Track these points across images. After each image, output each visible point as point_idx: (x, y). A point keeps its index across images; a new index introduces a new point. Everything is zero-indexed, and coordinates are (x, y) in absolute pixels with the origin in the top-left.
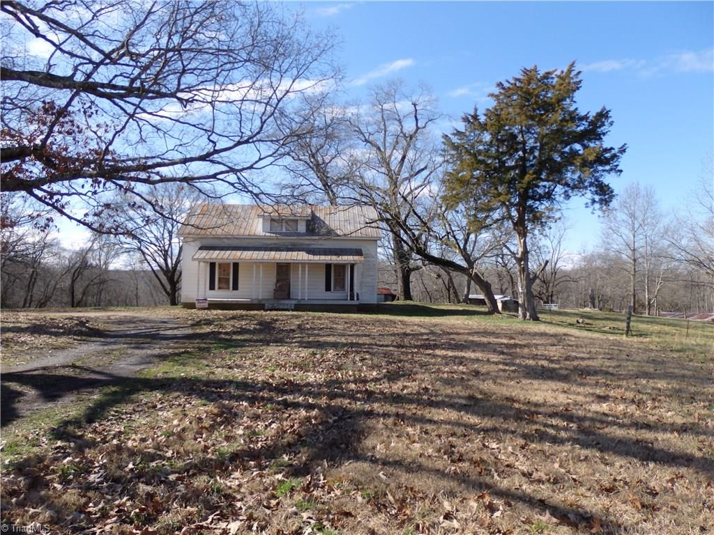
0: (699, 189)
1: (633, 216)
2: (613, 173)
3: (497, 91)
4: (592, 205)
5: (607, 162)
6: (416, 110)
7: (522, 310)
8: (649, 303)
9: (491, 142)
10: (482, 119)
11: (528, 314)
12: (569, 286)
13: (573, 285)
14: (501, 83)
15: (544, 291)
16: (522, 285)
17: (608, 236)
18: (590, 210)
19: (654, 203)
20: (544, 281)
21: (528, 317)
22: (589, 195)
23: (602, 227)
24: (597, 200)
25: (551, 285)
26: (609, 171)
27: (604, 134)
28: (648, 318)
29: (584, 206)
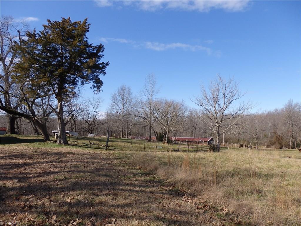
0: (144, 89)
1: (123, 98)
2: (102, 74)
3: (47, 24)
4: (94, 88)
5: (101, 68)
6: (20, 35)
7: (59, 139)
8: (127, 133)
9: (43, 50)
10: (38, 37)
11: (62, 141)
12: (101, 126)
13: (102, 126)
14: (49, 20)
15: (90, 129)
16: (59, 126)
17: (113, 106)
18: (93, 90)
19: (131, 93)
20: (90, 124)
21: (62, 143)
22: (92, 83)
23: (111, 102)
24: (96, 86)
25: (93, 126)
26: (100, 73)
27: (102, 56)
28: (127, 139)
29: (90, 88)
